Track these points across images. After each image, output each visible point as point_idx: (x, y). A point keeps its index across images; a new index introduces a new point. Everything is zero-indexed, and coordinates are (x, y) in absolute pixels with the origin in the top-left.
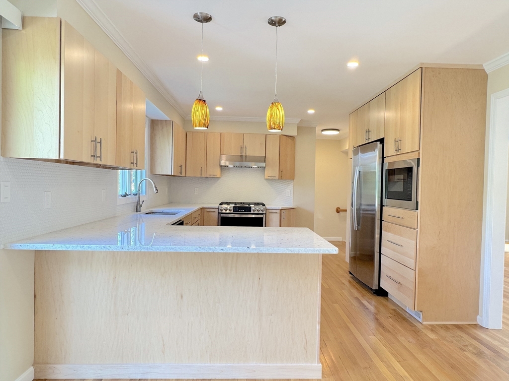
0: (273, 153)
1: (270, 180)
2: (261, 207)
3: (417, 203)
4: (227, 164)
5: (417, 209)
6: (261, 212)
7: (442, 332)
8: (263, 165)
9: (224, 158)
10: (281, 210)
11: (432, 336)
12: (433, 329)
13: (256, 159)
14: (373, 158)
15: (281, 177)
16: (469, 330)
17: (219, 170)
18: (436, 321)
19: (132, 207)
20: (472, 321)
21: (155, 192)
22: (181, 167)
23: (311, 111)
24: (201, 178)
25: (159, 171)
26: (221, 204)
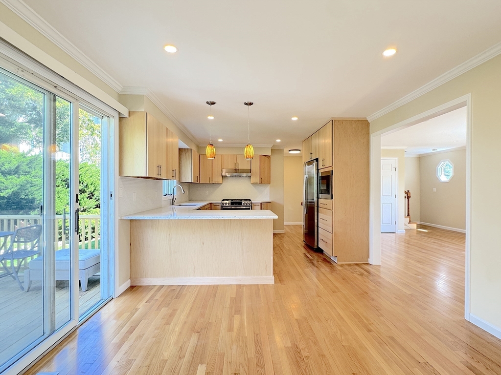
0: (255, 168)
1: (254, 184)
2: (249, 202)
3: (332, 195)
4: (227, 174)
5: (332, 199)
6: (248, 205)
7: (347, 267)
8: (250, 174)
9: (224, 171)
10: (261, 203)
11: (340, 268)
12: (342, 266)
13: (244, 171)
14: (313, 169)
15: (261, 182)
16: (362, 266)
17: (221, 177)
18: (345, 262)
19: (169, 202)
20: (366, 261)
21: (183, 192)
22: (198, 178)
23: (278, 141)
24: (210, 184)
25: (184, 180)
26: (223, 200)
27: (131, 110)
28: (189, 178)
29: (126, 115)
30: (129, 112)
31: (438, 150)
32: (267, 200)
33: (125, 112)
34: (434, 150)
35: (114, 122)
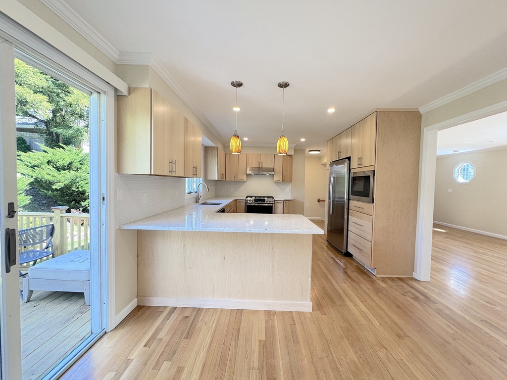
0: (279, 166)
1: (277, 183)
2: (271, 199)
3: (373, 198)
4: (250, 172)
5: (373, 203)
6: (271, 202)
7: (389, 282)
8: (273, 173)
9: (248, 169)
10: (283, 201)
11: (383, 285)
12: (383, 280)
13: (268, 170)
14: (343, 169)
15: (283, 181)
16: (406, 280)
17: (246, 176)
18: (385, 275)
19: (194, 200)
20: (409, 275)
21: (208, 191)
22: (223, 175)
23: (303, 140)
24: (235, 181)
25: (210, 178)
26: (247, 197)
27: (132, 86)
28: (214, 175)
29: (125, 93)
30: (129, 88)
31: (460, 152)
32: (288, 197)
33: (123, 88)
34: (454, 151)
35: (107, 101)
